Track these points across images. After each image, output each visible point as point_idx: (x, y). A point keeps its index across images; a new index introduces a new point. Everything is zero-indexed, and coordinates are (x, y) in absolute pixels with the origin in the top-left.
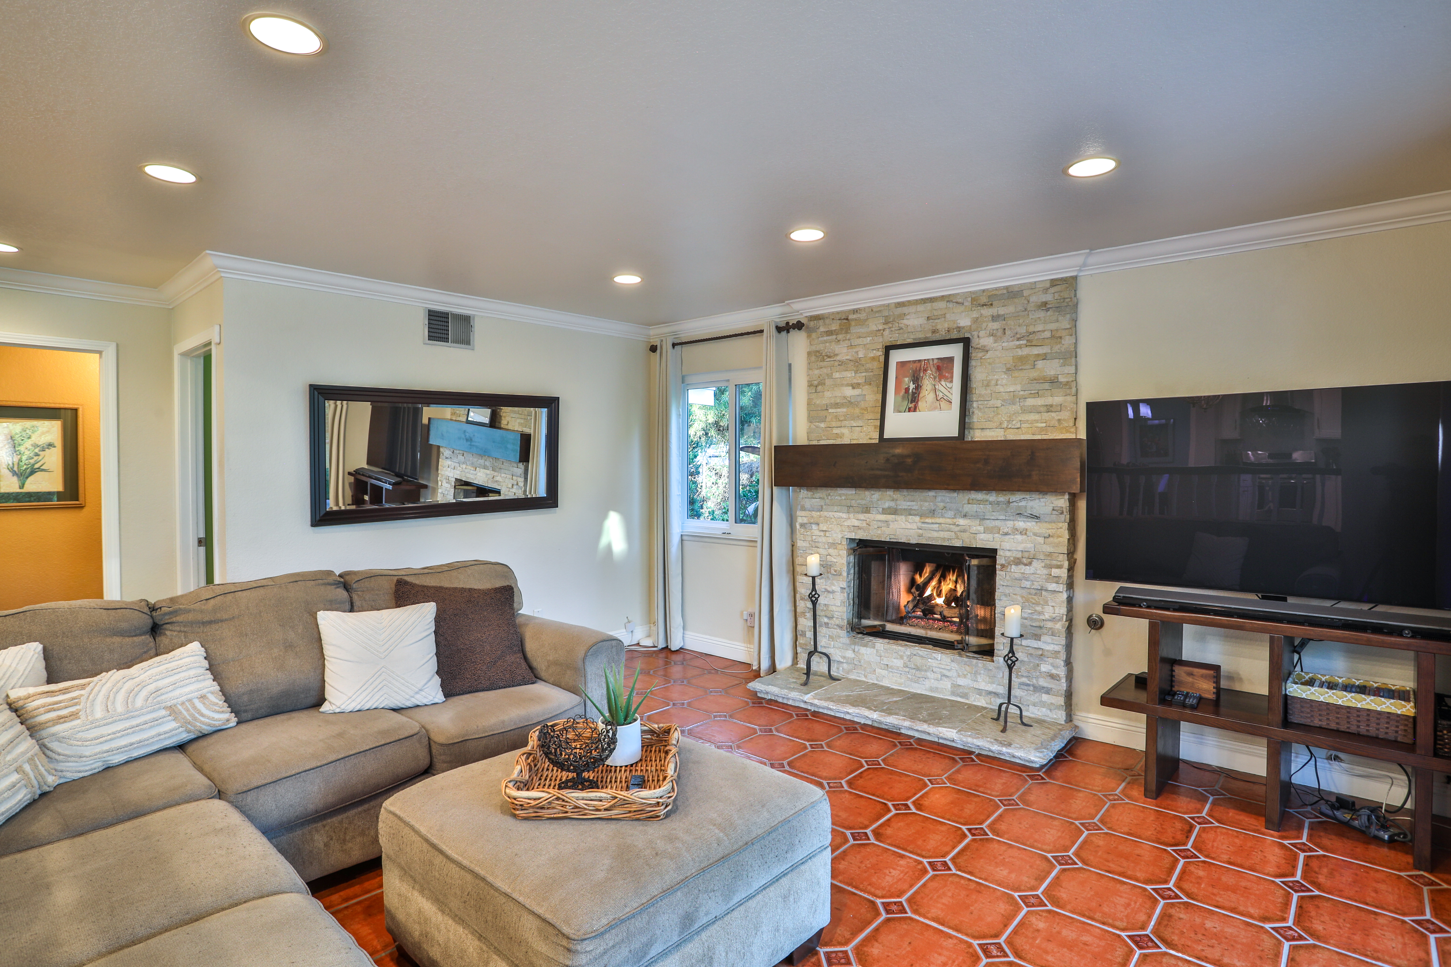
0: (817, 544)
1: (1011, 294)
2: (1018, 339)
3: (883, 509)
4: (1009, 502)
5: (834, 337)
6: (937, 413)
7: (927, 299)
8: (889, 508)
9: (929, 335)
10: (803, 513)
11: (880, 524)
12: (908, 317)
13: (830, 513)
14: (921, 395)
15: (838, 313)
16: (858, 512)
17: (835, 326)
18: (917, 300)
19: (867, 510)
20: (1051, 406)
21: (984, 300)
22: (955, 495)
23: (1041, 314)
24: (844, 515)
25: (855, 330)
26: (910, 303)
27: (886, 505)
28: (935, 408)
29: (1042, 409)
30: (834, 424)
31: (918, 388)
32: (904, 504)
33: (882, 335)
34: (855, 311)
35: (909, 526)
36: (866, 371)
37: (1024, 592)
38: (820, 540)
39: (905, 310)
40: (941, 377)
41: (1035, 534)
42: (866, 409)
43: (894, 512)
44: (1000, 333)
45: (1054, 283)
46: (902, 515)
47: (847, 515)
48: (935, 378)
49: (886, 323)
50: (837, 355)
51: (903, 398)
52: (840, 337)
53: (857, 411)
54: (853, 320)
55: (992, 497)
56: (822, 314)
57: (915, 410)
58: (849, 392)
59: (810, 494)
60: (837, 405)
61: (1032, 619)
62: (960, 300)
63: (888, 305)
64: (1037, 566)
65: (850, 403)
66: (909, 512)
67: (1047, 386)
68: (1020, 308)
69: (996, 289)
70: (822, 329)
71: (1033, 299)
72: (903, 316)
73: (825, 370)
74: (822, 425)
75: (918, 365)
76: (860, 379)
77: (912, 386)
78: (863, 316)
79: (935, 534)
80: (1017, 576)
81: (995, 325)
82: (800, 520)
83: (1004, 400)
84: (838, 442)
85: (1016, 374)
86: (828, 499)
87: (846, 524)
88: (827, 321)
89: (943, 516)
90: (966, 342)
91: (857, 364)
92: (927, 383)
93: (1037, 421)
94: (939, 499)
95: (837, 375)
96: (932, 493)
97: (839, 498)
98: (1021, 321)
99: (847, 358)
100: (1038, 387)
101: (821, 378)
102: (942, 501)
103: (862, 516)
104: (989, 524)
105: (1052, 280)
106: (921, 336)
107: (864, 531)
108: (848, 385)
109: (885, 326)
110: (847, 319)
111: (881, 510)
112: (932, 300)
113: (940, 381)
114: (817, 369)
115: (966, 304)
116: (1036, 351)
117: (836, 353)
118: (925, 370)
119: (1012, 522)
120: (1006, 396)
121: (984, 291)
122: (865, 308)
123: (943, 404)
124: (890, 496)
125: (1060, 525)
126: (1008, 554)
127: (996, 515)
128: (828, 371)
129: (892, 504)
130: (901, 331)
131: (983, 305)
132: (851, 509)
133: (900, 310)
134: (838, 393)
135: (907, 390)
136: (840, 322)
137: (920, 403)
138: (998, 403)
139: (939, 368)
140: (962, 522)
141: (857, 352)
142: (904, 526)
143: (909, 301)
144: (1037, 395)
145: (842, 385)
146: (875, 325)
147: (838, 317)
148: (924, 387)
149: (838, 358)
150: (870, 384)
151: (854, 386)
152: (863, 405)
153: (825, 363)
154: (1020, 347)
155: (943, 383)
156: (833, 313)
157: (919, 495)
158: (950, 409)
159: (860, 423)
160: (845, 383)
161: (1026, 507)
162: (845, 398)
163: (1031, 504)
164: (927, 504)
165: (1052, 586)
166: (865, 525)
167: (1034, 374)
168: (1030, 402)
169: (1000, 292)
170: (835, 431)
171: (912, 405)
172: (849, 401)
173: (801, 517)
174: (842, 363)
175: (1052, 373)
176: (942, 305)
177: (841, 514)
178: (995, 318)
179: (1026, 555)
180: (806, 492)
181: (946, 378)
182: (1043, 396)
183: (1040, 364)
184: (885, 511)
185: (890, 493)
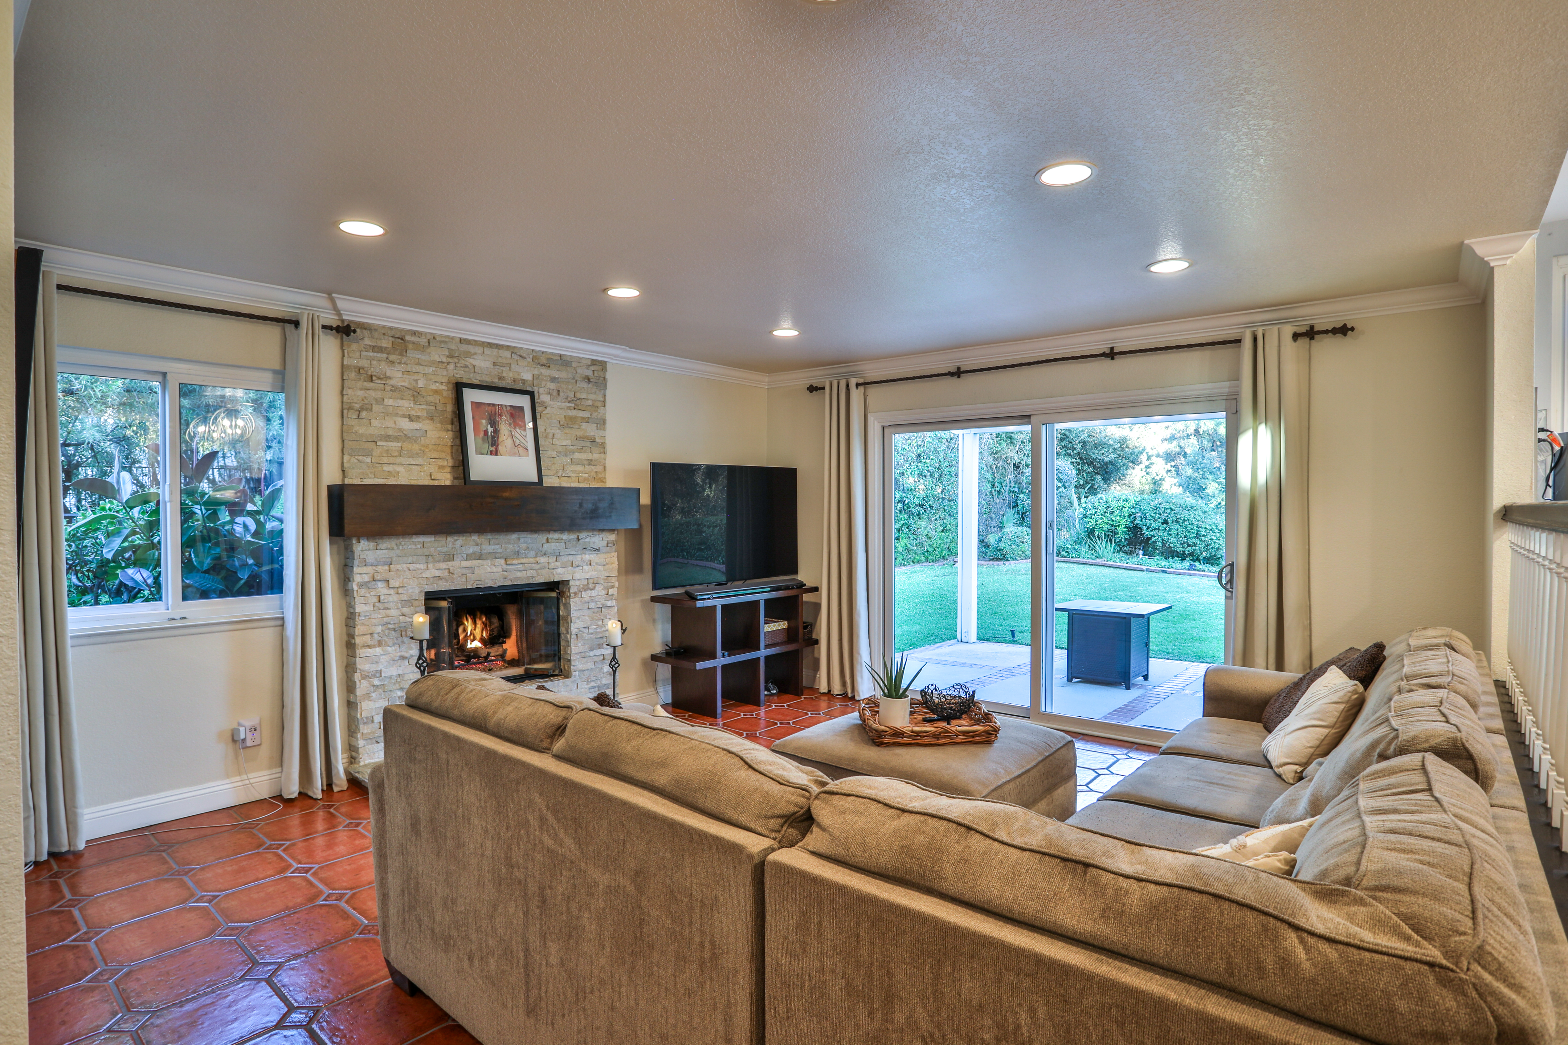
0: (386, 605)
1: (563, 362)
2: (569, 402)
3: (467, 555)
4: (578, 539)
5: (385, 356)
6: (516, 459)
7: (494, 344)
8: (474, 553)
9: (496, 380)
10: (364, 570)
11: (464, 571)
12: (475, 357)
13: (405, 565)
14: (500, 440)
15: (391, 329)
16: (439, 561)
17: (386, 343)
18: (483, 342)
19: (451, 558)
20: (591, 460)
21: (543, 360)
22: (536, 535)
23: (584, 385)
24: (422, 566)
25: (412, 354)
26: (475, 343)
27: (471, 551)
28: (514, 454)
29: (586, 463)
30: (385, 460)
31: (496, 431)
32: (488, 548)
33: (446, 368)
34: (414, 333)
35: (495, 569)
36: (428, 403)
37: (590, 612)
38: (391, 599)
39: (472, 349)
40: (516, 425)
41: (597, 564)
42: (427, 446)
43: (480, 557)
44: (555, 393)
45: (594, 362)
46: (487, 559)
47: (425, 565)
48: (510, 424)
49: (452, 357)
50: (390, 378)
51: (483, 440)
52: (392, 357)
53: (416, 447)
54: (409, 342)
55: (565, 536)
56: (363, 323)
57: (496, 454)
58: (405, 424)
59: (372, 544)
60: (388, 438)
61: (597, 633)
62: (524, 355)
63: (453, 338)
64: (599, 591)
65: (405, 437)
66: (494, 556)
67: (588, 444)
68: (570, 376)
69: (553, 354)
70: (367, 341)
71: (579, 371)
72: (469, 355)
73: (372, 393)
74: (368, 460)
75: (493, 408)
76: (419, 410)
77: (490, 430)
78: (423, 341)
79: (519, 574)
80: (587, 599)
81: (552, 386)
82: (357, 579)
83: (560, 452)
84: (392, 481)
85: (567, 431)
86: (398, 549)
87: (424, 575)
88: (376, 335)
89: (526, 557)
90: (531, 394)
91: (416, 394)
92: (504, 428)
93: (582, 472)
94: (522, 540)
95: (389, 402)
96: (515, 536)
97: (414, 547)
98: (570, 387)
99: (403, 384)
100: (583, 444)
101: (366, 402)
102: (525, 542)
103: (443, 565)
104: (564, 559)
105: (593, 360)
106: (487, 379)
107: (447, 581)
108: (404, 416)
109: (449, 360)
110: (402, 339)
111: (465, 556)
112: (498, 347)
113: (515, 428)
114: (361, 390)
115: (528, 360)
116: (581, 414)
117: (388, 375)
118: (500, 415)
119: (580, 556)
120: (560, 449)
121: (543, 352)
122: (426, 333)
123: (521, 450)
124: (474, 540)
125: (613, 554)
126: (578, 583)
127: (568, 551)
128: (379, 395)
129: (477, 549)
130: (467, 369)
131: (542, 365)
132: (430, 558)
133: (464, 347)
134: (389, 423)
135: (486, 432)
136: (393, 339)
137: (500, 448)
138: (554, 454)
139: (512, 415)
140: (542, 560)
141: (416, 381)
142: (489, 570)
143: (475, 341)
144: (581, 450)
145: (396, 415)
146: (437, 354)
147: (393, 333)
148: (502, 432)
149: (392, 382)
150: (432, 419)
151: (411, 418)
152: (424, 441)
153: (371, 384)
154: (569, 408)
155: (518, 430)
156: (384, 327)
157: (502, 538)
158: (528, 456)
159: (420, 461)
160: (401, 413)
161: (589, 542)
162: (400, 430)
163: (593, 539)
164: (511, 546)
165: (609, 603)
166: (446, 574)
167: (580, 433)
168: (577, 456)
169: (555, 358)
170: (386, 468)
171: (492, 449)
172: (406, 435)
173: (360, 575)
174: (395, 389)
175: (592, 434)
176: (507, 354)
177: (418, 566)
178: (553, 379)
179: (591, 581)
180: (366, 543)
181: (520, 427)
182: (585, 452)
183: (584, 425)
184: (469, 557)
185: (475, 537)
